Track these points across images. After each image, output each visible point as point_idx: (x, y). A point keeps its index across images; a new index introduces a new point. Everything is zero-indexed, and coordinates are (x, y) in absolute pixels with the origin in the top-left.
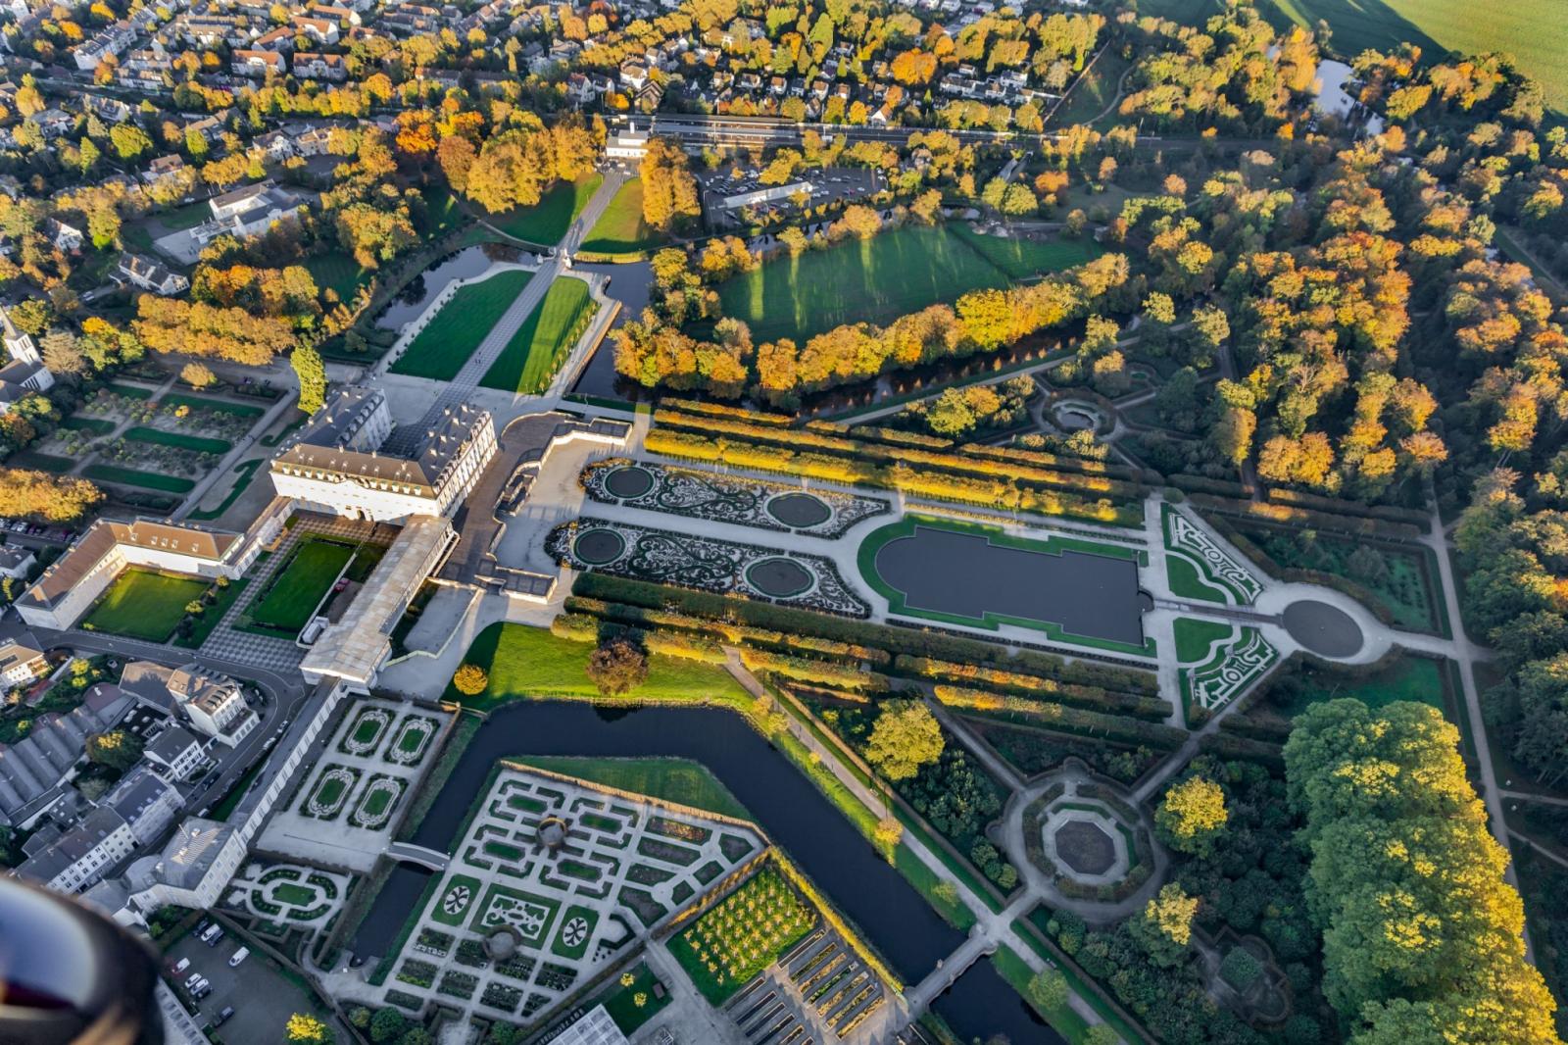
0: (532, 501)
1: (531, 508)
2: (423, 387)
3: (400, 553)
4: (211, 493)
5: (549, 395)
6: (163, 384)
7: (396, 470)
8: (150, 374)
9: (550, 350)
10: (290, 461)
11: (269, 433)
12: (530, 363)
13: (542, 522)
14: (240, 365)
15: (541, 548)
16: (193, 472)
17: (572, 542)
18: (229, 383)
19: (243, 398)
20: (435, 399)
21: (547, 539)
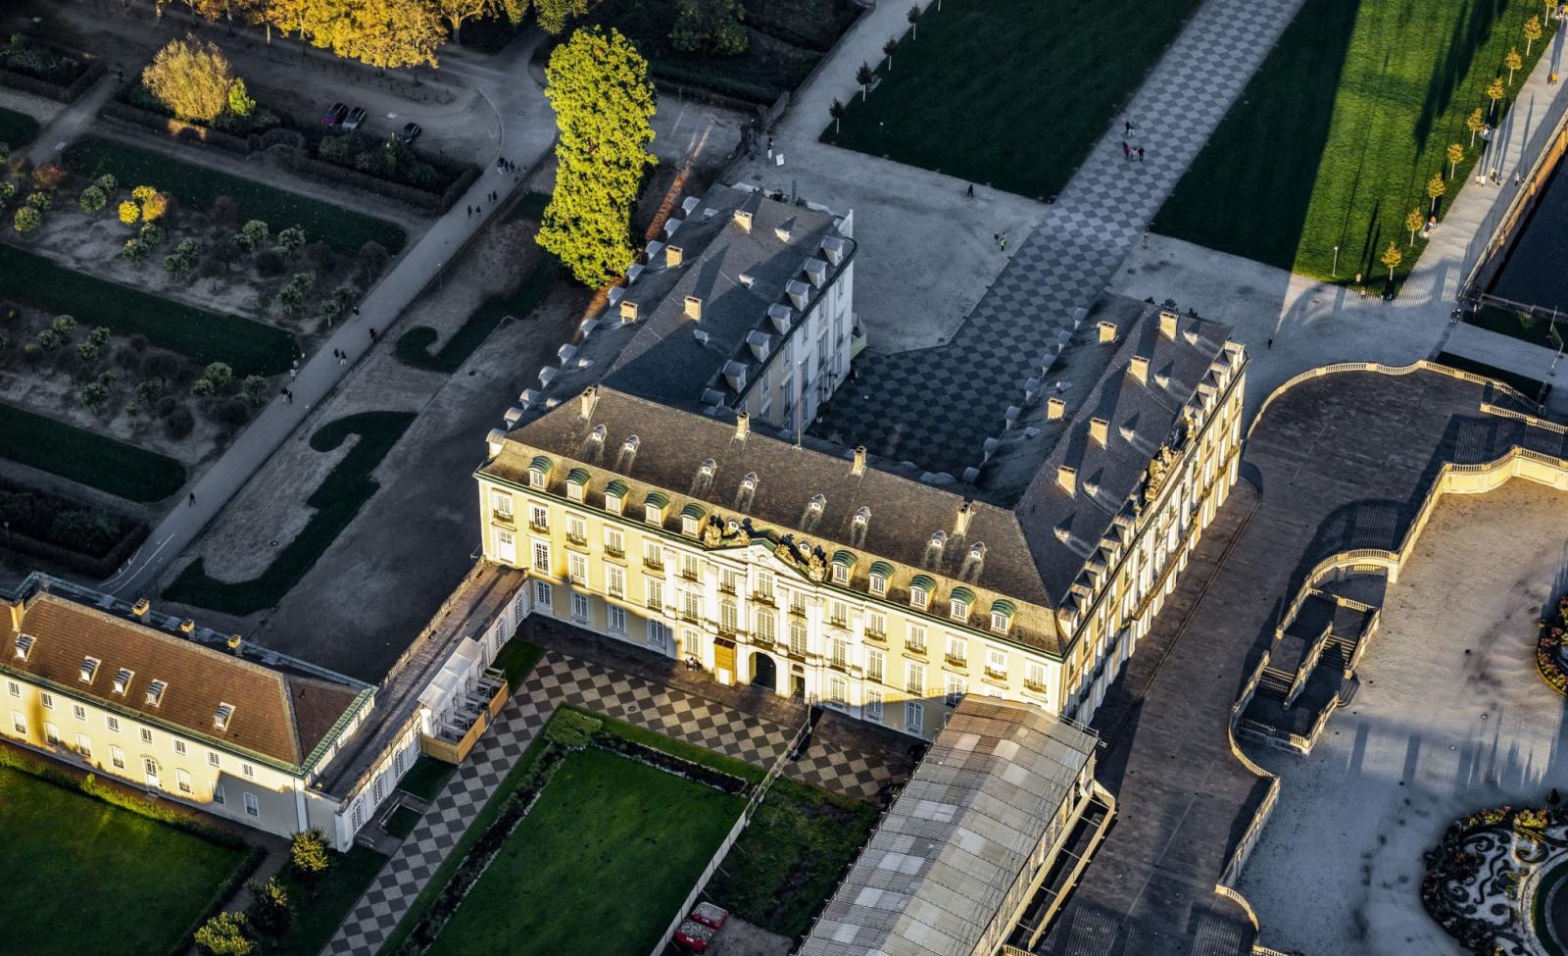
0: (1368, 702)
1: (1363, 729)
2: (952, 214)
3: (927, 843)
4: (239, 516)
5: (1414, 294)
6: (71, 102)
7: (930, 531)
8: (31, 60)
9: (1406, 122)
10: (557, 445)
11: (424, 318)
12: (1335, 165)
13: (1409, 795)
14: (327, 61)
15: (1409, 897)
16: (180, 429)
17: (1527, 888)
18: (288, 122)
19: (334, 181)
20: (997, 263)
21: (1430, 858)
